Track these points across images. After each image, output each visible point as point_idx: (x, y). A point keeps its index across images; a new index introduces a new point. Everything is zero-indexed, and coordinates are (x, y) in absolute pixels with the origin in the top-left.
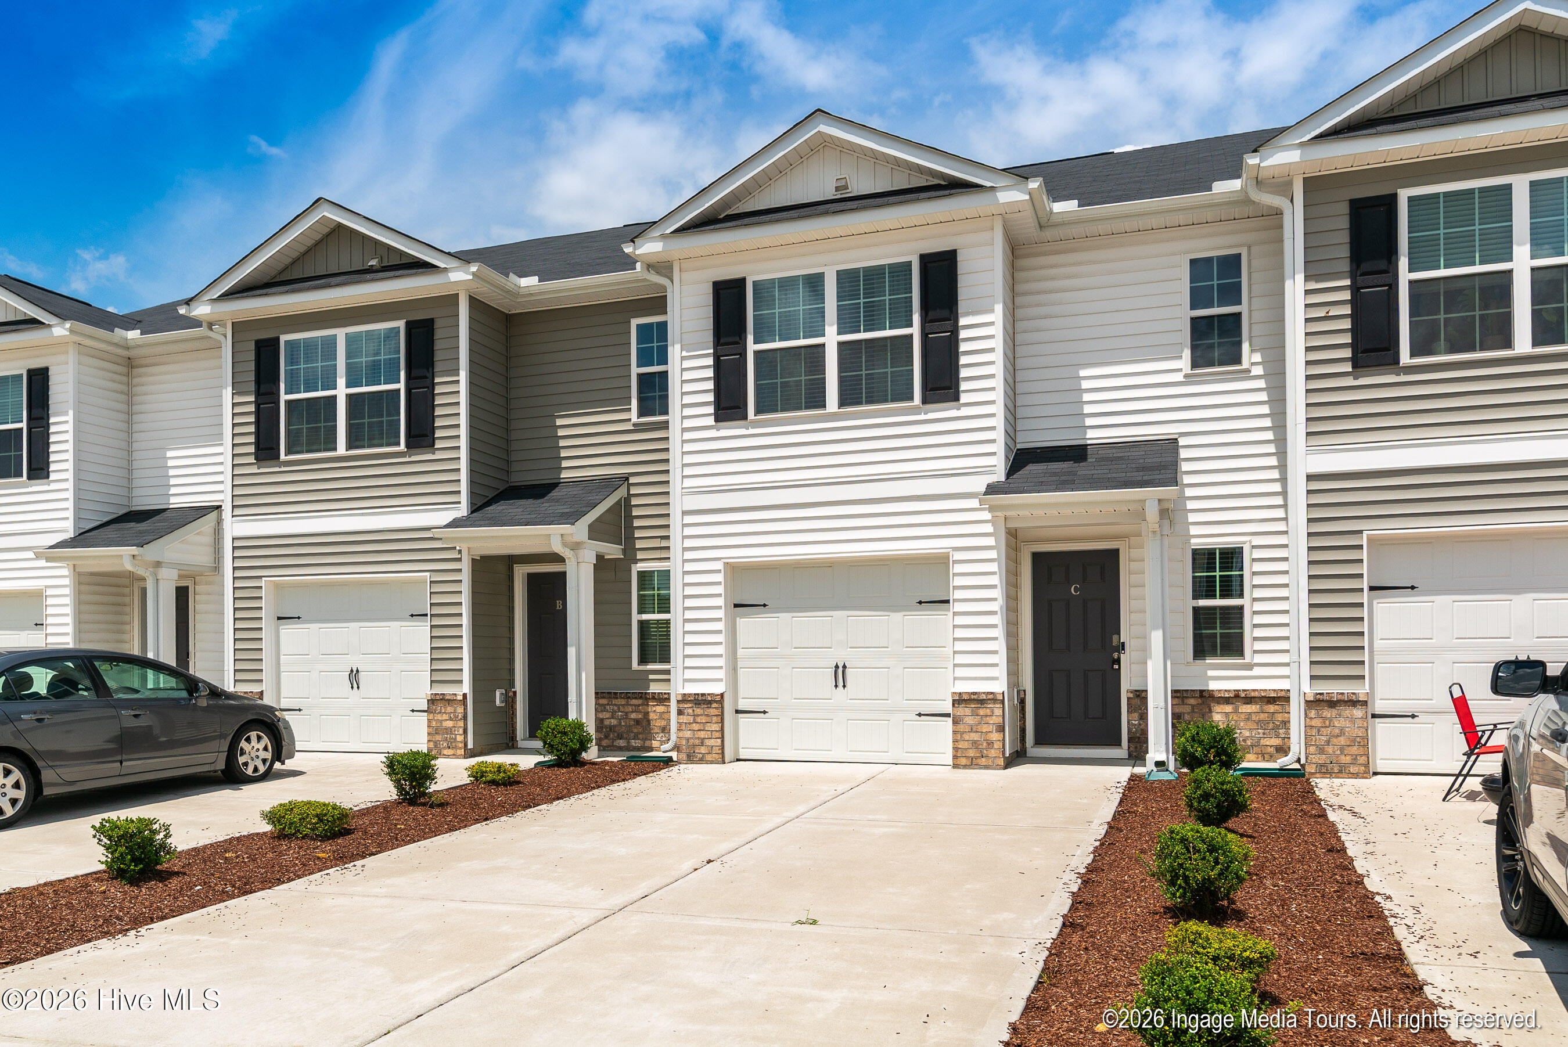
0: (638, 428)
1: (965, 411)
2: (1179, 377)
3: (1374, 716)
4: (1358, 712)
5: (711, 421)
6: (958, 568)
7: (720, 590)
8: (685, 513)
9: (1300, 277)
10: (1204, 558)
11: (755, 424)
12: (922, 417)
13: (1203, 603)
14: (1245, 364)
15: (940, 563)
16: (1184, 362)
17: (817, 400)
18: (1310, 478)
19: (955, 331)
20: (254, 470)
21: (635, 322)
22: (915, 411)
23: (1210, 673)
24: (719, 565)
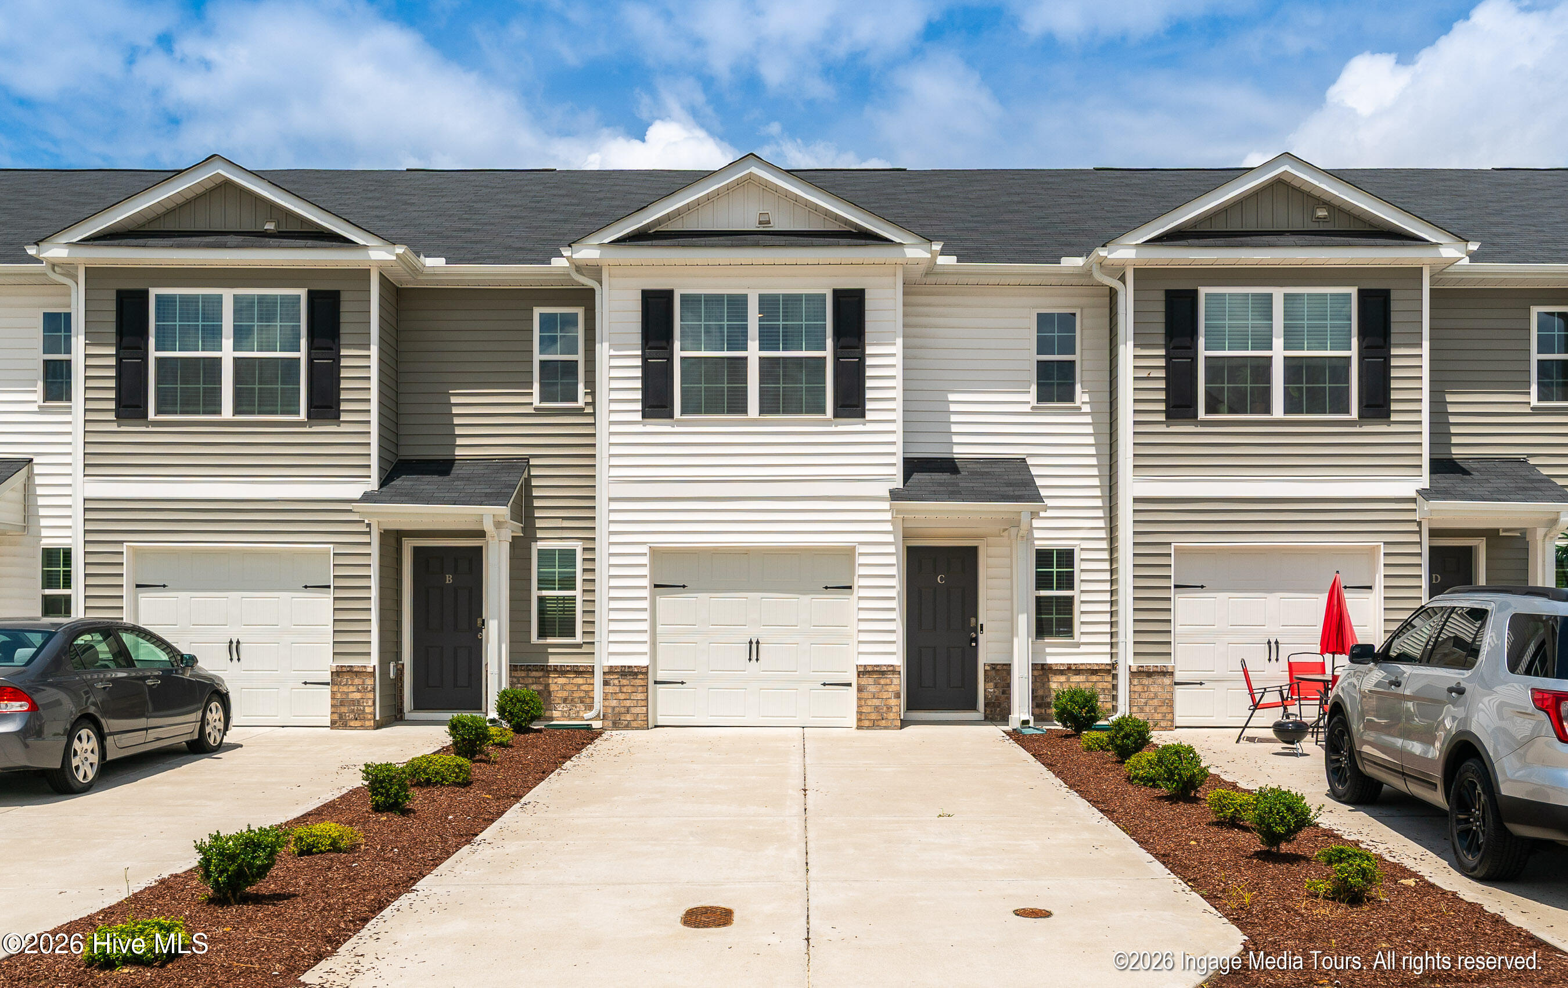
0: (540, 412)
1: (869, 427)
2: (1027, 408)
3: (1176, 684)
4: (1167, 681)
5: (638, 417)
6: (862, 560)
7: (645, 571)
8: (611, 499)
9: (1130, 344)
10: (1043, 557)
11: (680, 423)
12: (833, 429)
13: (1044, 593)
14: (1078, 403)
15: (848, 554)
16: (1032, 396)
17: (738, 406)
18: (1136, 500)
19: (862, 358)
20: (114, 427)
21: (537, 311)
22: (826, 422)
23: (1048, 650)
24: (645, 549)
